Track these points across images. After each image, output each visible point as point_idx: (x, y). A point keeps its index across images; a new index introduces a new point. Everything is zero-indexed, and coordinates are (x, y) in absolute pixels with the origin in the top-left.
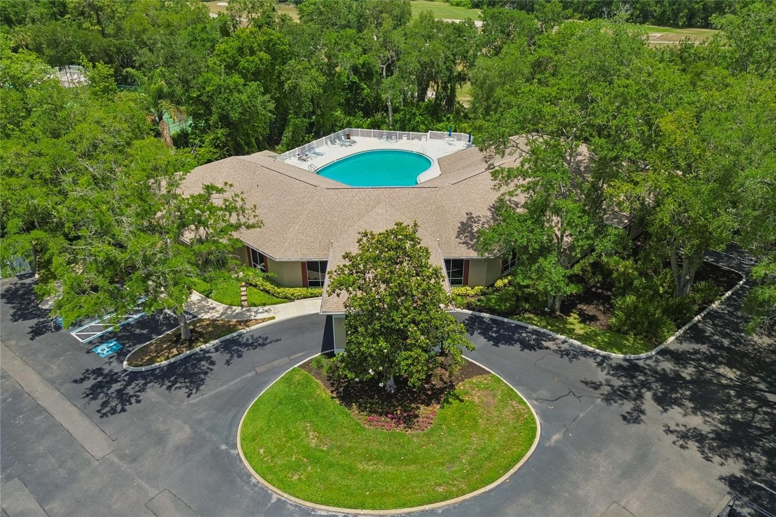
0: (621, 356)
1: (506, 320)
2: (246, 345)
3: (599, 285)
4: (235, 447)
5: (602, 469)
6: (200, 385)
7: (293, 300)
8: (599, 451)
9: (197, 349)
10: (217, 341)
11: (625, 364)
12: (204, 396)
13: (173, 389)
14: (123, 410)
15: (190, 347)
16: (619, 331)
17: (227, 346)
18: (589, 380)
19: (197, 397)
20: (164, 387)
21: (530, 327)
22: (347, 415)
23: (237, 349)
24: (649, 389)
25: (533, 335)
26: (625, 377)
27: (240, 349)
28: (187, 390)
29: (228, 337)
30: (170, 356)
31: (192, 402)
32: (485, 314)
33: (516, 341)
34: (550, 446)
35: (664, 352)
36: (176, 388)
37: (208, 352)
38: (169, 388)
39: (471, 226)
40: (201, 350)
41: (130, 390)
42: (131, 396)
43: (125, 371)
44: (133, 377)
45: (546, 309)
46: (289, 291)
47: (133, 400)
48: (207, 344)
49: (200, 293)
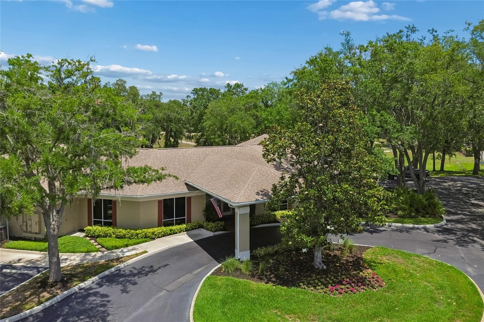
2: (133, 275)
6: (105, 317)
7: (154, 239)
9: (76, 289)
10: (96, 277)
15: (66, 287)
17: (110, 280)
23: (126, 279)
24: (472, 236)
26: (451, 234)
29: (107, 273)
30: (42, 300)
35: (450, 221)
48: (86, 282)
49: (41, 251)
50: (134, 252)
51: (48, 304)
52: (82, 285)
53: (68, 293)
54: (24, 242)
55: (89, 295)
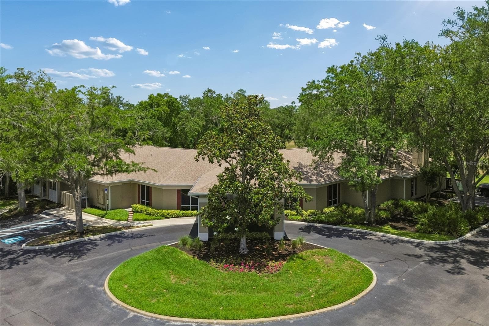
0: (432, 242)
1: (334, 227)
2: (128, 237)
3: (402, 214)
4: (103, 285)
5: (439, 298)
6: (82, 255)
7: (169, 218)
8: (432, 288)
9: (86, 238)
10: (104, 235)
11: (437, 246)
12: (83, 261)
13: (57, 258)
14: (10, 268)
15: (81, 236)
16: (425, 232)
17: (110, 238)
18: (410, 253)
19: (77, 261)
20: (51, 257)
21: (354, 230)
22: (205, 265)
23: (119, 239)
24: (463, 258)
25: (357, 233)
26: (440, 252)
27: (121, 239)
28: (70, 258)
29: (113, 233)
30: (62, 241)
31: (72, 264)
32: (318, 224)
33: (345, 236)
34: (387, 286)
35: (467, 241)
36: (61, 257)
37: (95, 240)
38: (55, 257)
40: (89, 239)
41: (21, 258)
42: (20, 261)
43: (22, 249)
44: (28, 252)
45: (365, 222)
46: (165, 212)
47: (21, 263)
48: (95, 236)
49: (97, 216)
50: (144, 224)
51: (63, 243)
52: (92, 237)
53: (79, 240)
54: (95, 209)
55: (89, 244)
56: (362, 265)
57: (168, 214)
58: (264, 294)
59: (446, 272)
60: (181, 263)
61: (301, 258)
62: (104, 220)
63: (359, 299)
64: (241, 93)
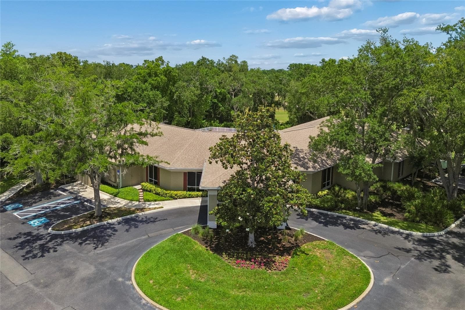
0: (420, 234)
1: (329, 213)
2: (142, 221)
3: (389, 198)
4: (130, 279)
5: (430, 301)
6: (105, 243)
7: (176, 199)
8: (425, 289)
9: (105, 222)
10: (120, 218)
11: (424, 239)
12: (108, 249)
13: (83, 244)
14: (42, 256)
15: (100, 220)
16: (413, 221)
17: (127, 222)
18: (401, 247)
19: (101, 249)
20: (77, 243)
21: (348, 217)
22: (219, 260)
23: (135, 224)
24: (448, 253)
25: (351, 221)
26: (427, 246)
27: (136, 223)
28: (95, 245)
29: (128, 217)
30: (84, 225)
31: (98, 252)
32: (314, 209)
33: (340, 225)
34: (384, 285)
35: (451, 233)
36: (86, 244)
37: (113, 224)
38: (80, 244)
39: (298, 154)
40: (108, 223)
41: (50, 245)
42: (50, 248)
43: (49, 234)
44: (54, 237)
45: (357, 208)
46: (174, 193)
47: (51, 251)
48: (113, 220)
49: (110, 194)
50: (156, 206)
51: (85, 228)
52: (110, 221)
53: (99, 224)
54: (107, 186)
55: (108, 228)
56: (360, 261)
57: (176, 195)
58: (276, 294)
59: (434, 270)
60: (197, 255)
61: (303, 252)
62: (117, 199)
63: (360, 301)
64: (233, 58)
